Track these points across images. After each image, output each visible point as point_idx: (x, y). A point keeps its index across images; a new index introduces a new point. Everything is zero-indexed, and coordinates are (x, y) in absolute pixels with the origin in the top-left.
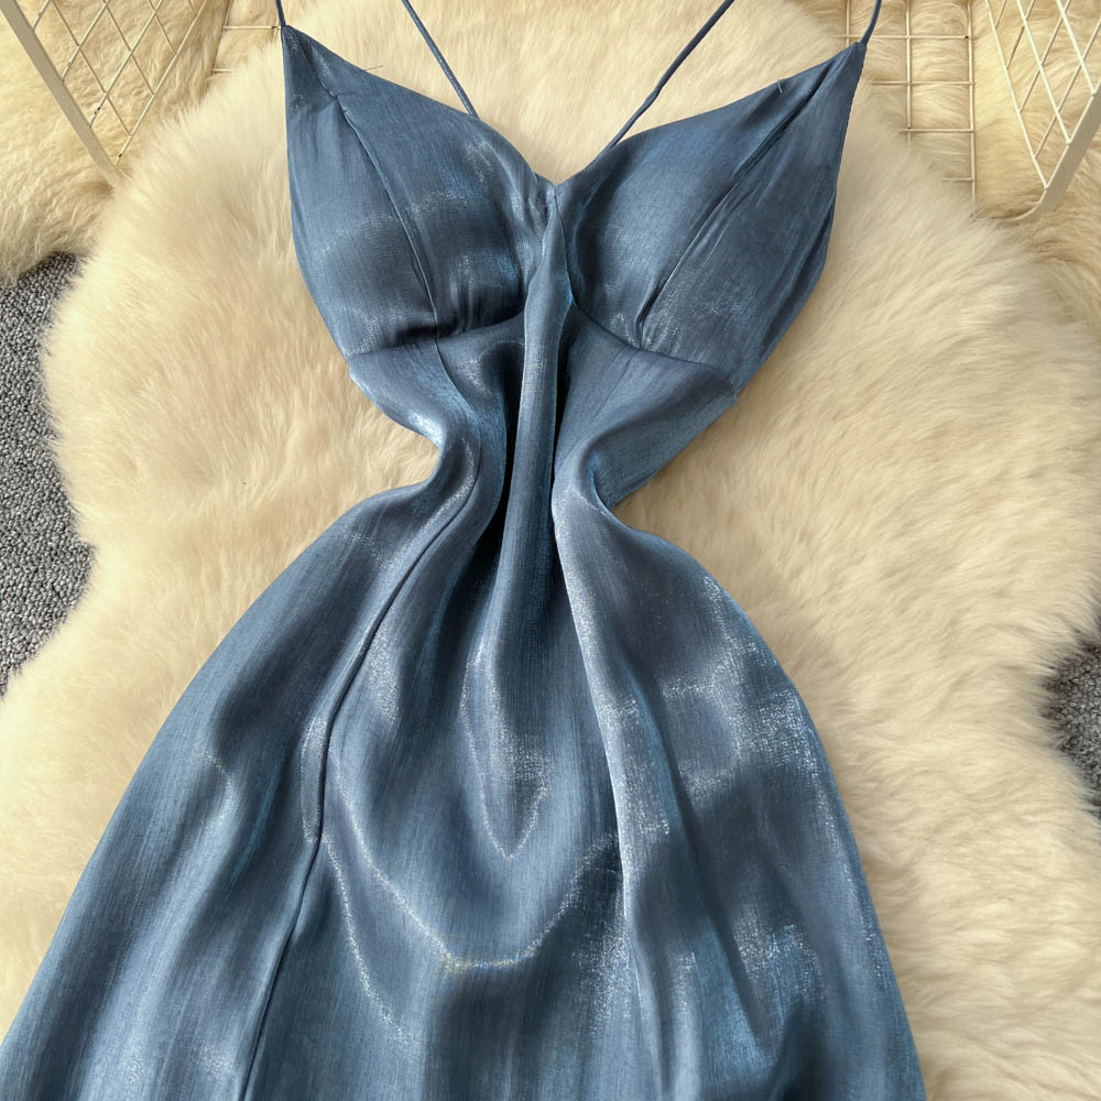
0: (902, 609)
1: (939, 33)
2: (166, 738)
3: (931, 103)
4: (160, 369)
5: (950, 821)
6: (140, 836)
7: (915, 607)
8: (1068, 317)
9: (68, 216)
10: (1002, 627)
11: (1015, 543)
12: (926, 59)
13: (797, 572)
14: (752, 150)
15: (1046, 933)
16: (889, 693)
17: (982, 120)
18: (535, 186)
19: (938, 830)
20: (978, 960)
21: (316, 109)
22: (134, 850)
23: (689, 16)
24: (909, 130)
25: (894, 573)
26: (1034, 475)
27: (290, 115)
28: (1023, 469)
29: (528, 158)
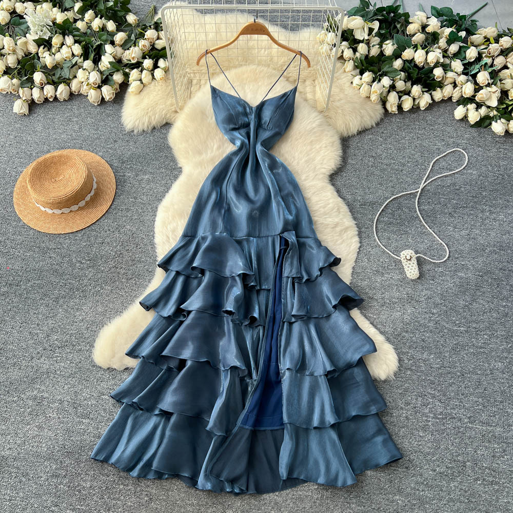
0: (308, 166)
1: (310, 85)
2: (203, 186)
3: (309, 96)
4: (192, 138)
5: (316, 192)
6: (201, 199)
7: (310, 166)
8: (330, 125)
9: (170, 116)
10: (323, 168)
11: (323, 156)
12: (308, 89)
13: (293, 162)
14: (282, 101)
15: (329, 204)
16: (307, 176)
17: (317, 98)
18: (251, 108)
19: (314, 193)
20: (320, 208)
21: (216, 98)
22: (201, 200)
23: (271, 83)
24: (306, 100)
25: (307, 162)
26: (326, 147)
27: (212, 98)
28: (324, 145)
29: (249, 103)
